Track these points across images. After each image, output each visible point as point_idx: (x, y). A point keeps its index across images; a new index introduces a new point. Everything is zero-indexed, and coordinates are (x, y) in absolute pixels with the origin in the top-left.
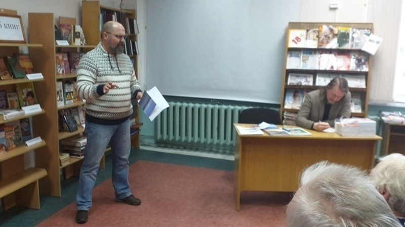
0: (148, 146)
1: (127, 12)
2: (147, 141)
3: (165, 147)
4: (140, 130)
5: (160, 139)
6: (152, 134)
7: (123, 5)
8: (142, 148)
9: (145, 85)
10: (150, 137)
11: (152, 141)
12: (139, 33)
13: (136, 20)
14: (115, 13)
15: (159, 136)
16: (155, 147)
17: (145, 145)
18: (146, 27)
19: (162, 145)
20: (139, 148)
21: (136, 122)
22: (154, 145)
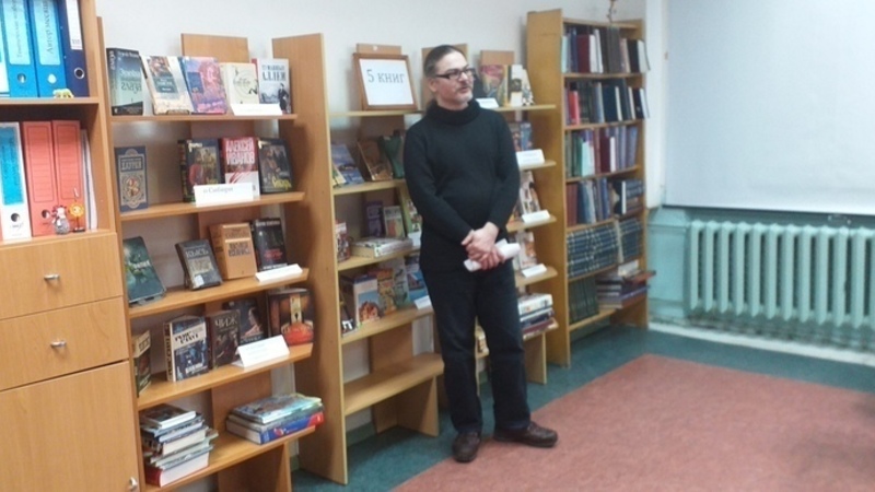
0: (669, 322)
1: (624, 26)
2: (665, 312)
3: (710, 328)
4: (649, 287)
5: (696, 308)
6: (677, 295)
7: (615, 12)
8: (653, 326)
9: (661, 186)
10: (673, 304)
11: (678, 313)
12: (649, 69)
13: (643, 41)
14: (597, 32)
15: (694, 303)
16: (685, 327)
17: (661, 321)
18: (666, 56)
19: (703, 323)
20: (645, 327)
21: (639, 268)
22: (683, 323)
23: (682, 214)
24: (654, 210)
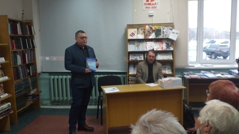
0: (46, 105)
1: (27, 21)
2: (45, 102)
3: (57, 105)
4: (40, 96)
5: (54, 100)
6: (48, 97)
7: (24, 17)
8: (42, 107)
9: (41, 67)
10: (47, 100)
11: (49, 102)
12: (35, 34)
13: (33, 26)
14: (19, 23)
15: (53, 98)
16: (51, 106)
17: (44, 105)
18: (40, 30)
19: (55, 104)
20: (40, 107)
21: (37, 91)
22: (50, 105)
23: (47, 74)
24: (40, 74)
